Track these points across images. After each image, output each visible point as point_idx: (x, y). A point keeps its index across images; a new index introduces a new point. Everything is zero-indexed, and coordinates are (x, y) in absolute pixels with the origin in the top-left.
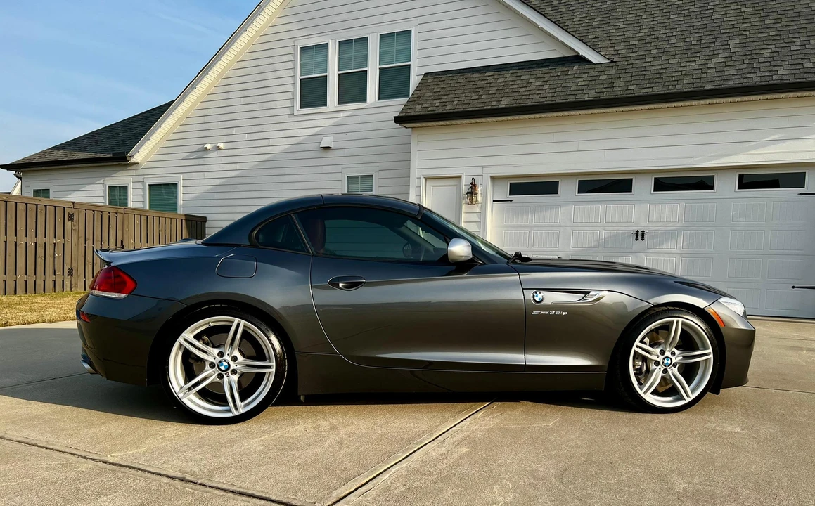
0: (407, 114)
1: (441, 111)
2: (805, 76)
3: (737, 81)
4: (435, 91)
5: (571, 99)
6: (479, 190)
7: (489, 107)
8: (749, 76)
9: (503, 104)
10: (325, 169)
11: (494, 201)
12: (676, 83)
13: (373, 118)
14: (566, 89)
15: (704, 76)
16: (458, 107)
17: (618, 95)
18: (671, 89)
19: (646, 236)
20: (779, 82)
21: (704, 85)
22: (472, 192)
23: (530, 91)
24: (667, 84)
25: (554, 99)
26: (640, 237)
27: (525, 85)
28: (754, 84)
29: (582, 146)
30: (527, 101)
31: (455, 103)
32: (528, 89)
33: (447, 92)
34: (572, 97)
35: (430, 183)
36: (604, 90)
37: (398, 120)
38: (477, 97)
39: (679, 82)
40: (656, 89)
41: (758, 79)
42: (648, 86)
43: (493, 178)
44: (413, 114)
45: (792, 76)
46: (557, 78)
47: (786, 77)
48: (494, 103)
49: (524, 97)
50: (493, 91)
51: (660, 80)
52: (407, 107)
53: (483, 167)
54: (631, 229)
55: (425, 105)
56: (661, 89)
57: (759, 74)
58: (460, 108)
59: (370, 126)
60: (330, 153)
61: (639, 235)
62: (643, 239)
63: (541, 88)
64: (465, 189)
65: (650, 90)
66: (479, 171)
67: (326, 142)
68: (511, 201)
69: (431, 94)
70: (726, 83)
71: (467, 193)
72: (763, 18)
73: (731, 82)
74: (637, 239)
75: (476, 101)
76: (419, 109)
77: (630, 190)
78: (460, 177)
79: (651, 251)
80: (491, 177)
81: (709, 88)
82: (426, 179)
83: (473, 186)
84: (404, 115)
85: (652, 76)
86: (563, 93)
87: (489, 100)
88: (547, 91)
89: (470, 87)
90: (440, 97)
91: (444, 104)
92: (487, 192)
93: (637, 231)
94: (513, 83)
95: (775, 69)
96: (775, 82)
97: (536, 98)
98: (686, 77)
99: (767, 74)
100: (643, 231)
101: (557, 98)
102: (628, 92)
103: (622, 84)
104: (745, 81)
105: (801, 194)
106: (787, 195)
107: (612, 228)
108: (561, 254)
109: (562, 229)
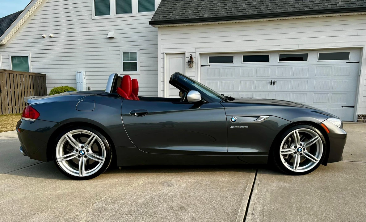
0: (155, 20)
1: (173, 19)
2: (352, 5)
3: (320, 7)
4: (169, 8)
5: (240, 14)
6: (194, 60)
7: (198, 17)
8: (325, 4)
9: (206, 16)
10: (110, 49)
11: (201, 66)
12: (291, 7)
13: (135, 22)
14: (237, 9)
15: (304, 4)
16: (182, 17)
17: (263, 12)
18: (289, 10)
19: (275, 83)
20: (340, 8)
21: (305, 8)
22: (191, 61)
23: (218, 9)
24: (286, 7)
25: (231, 13)
26: (273, 84)
27: (216, 6)
28: (328, 8)
29: (245, 38)
30: (218, 14)
31: (180, 15)
32: (217, 8)
33: (175, 9)
34: (240, 13)
35: (168, 56)
36: (256, 10)
37: (151, 23)
38: (191, 12)
39: (293, 6)
40: (282, 10)
41: (330, 6)
42: (278, 8)
44: (158, 20)
45: (346, 5)
46: (231, 3)
47: (342, 5)
48: (201, 15)
49: (216, 12)
50: (199, 9)
51: (283, 5)
52: (155, 16)
53: (196, 48)
54: (269, 79)
55: (164, 16)
56: (284, 9)
57: (330, 3)
58: (183, 17)
59: (134, 26)
60: (113, 40)
61: (272, 83)
62: (274, 85)
63: (224, 8)
64: (187, 59)
65: (279, 10)
66: (193, 50)
67: (111, 34)
68: (210, 66)
69: (167, 10)
70: (315, 7)
71: (188, 62)
73: (317, 7)
74: (271, 85)
75: (191, 14)
76: (161, 17)
77: (268, 61)
78: (184, 53)
79: (278, 90)
80: (200, 53)
81: (307, 10)
82: (166, 54)
83: (191, 58)
84: (154, 20)
85: (279, 3)
86: (236, 11)
87: (198, 14)
88: (227, 9)
89: (187, 6)
90: (172, 11)
91: (174, 15)
92: (198, 61)
93: (271, 81)
94: (209, 5)
96: (338, 8)
97: (222, 14)
98: (295, 4)
99: (334, 3)
100: (274, 81)
101: (233, 13)
102: (269, 11)
103: (264, 7)
104: (324, 6)
105: (347, 63)
106: (341, 63)
107: (259, 79)
108: (235, 93)
109: (235, 80)
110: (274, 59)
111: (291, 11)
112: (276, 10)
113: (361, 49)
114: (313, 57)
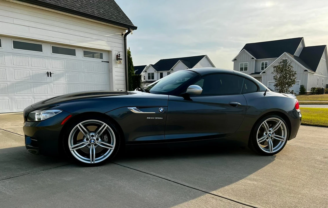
19: (52, 75)
21: (73, 8)
26: (49, 75)
29: (16, 21)
41: (90, 12)
47: (98, 15)
54: (45, 71)
61: (49, 74)
62: (51, 76)
70: (79, 9)
74: (48, 76)
77: (41, 51)
79: (55, 82)
93: (48, 72)
100: (50, 72)
104: (86, 11)
106: (97, 61)
107: (35, 70)
108: (9, 83)
109: (7, 68)
110: (47, 50)
111: (62, 6)
113: (109, 52)
114: (79, 54)
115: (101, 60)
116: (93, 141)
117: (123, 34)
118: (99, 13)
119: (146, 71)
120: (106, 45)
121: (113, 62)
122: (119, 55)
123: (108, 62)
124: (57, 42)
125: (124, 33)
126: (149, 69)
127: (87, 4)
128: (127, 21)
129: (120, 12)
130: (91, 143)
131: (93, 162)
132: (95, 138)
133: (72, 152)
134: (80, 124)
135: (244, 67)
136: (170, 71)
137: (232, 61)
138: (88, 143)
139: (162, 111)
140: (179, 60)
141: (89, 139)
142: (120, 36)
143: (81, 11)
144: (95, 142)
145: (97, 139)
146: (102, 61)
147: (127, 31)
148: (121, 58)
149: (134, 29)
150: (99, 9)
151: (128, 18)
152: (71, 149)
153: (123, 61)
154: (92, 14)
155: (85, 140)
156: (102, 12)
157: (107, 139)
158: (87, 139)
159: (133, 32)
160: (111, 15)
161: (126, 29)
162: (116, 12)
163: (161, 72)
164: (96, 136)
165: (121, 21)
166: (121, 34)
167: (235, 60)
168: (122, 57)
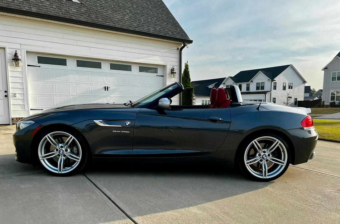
2: (159, 33)
3: (140, 29)
6: (20, 57)
8: (142, 28)
11: (28, 65)
14: (67, 12)
15: (126, 23)
17: (97, 22)
19: (109, 89)
21: (129, 27)
22: (16, 59)
26: (106, 89)
29: (79, 43)
34: (74, 17)
40: (111, 24)
41: (146, 30)
42: (107, 21)
43: (27, 52)
47: (154, 32)
51: (110, 20)
53: (21, 44)
54: (103, 85)
56: (113, 24)
61: (106, 88)
62: (108, 90)
63: (52, 7)
64: (10, 56)
65: (109, 24)
66: (18, 47)
68: (39, 66)
70: (136, 28)
71: (12, 59)
72: (132, 4)
74: (105, 90)
77: (100, 68)
78: (4, 48)
79: (111, 95)
83: (16, 55)
85: (105, 17)
88: (57, 9)
92: (25, 60)
93: (105, 87)
95: (149, 27)
96: (152, 33)
98: (120, 22)
99: (147, 29)
100: (107, 87)
102: (101, 22)
103: (94, 17)
104: (142, 30)
106: (152, 76)
107: (94, 85)
108: (71, 97)
109: (70, 84)
110: (105, 67)
111: (119, 27)
112: (106, 23)
113: (164, 67)
114: (135, 69)
115: (156, 74)
116: (62, 152)
117: (178, 49)
118: (155, 30)
119: (224, 84)
120: (161, 60)
121: (167, 76)
122: (174, 69)
123: (163, 76)
124: (114, 59)
125: (180, 48)
126: (227, 81)
127: (145, 23)
128: (183, 35)
129: (177, 27)
130: (60, 154)
131: (60, 173)
132: (64, 149)
133: (42, 161)
134: (49, 135)
135: (337, 77)
136: (249, 82)
137: (322, 70)
138: (58, 154)
139: (128, 124)
140: (260, 71)
141: (59, 150)
142: (176, 51)
143: (137, 29)
144: (63, 153)
145: (66, 150)
146: (157, 76)
147: (183, 45)
148: (174, 71)
149: (190, 43)
150: (156, 27)
151: (185, 33)
152: (40, 158)
153: (177, 75)
154: (147, 32)
155: (55, 151)
156: (158, 29)
157: (76, 151)
158: (57, 150)
159: (189, 45)
160: (167, 31)
161: (181, 43)
162: (173, 28)
163: (240, 83)
164: (65, 147)
165: (177, 36)
166: (176, 48)
167: (326, 69)
168: (176, 70)
